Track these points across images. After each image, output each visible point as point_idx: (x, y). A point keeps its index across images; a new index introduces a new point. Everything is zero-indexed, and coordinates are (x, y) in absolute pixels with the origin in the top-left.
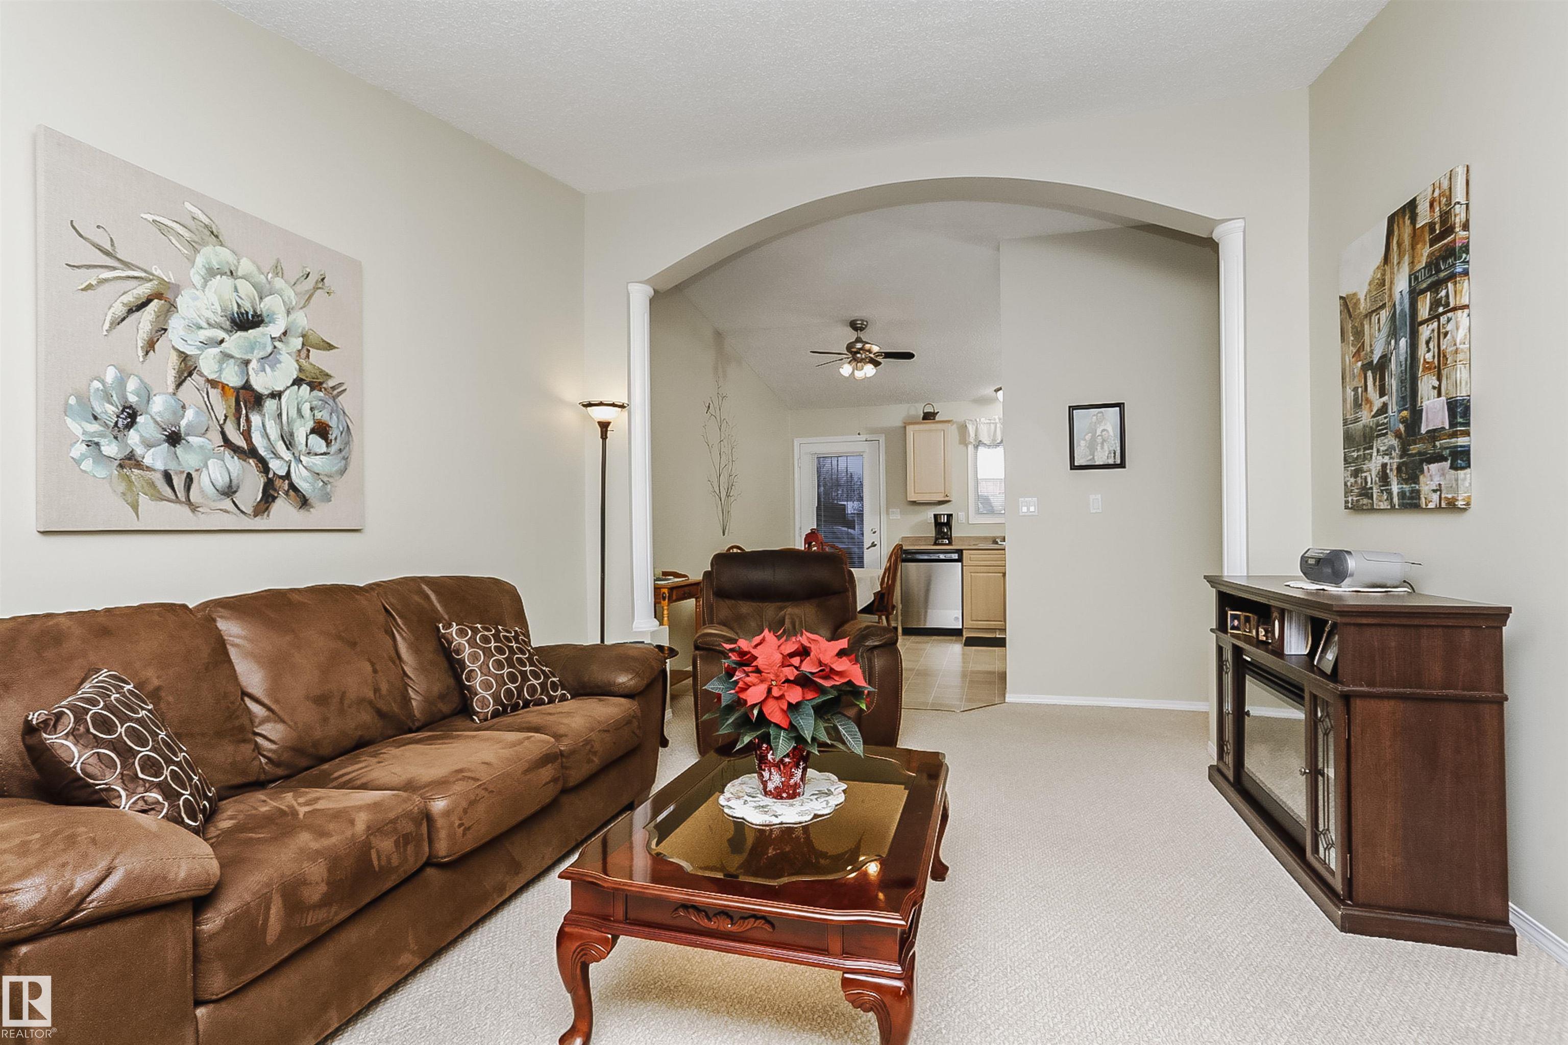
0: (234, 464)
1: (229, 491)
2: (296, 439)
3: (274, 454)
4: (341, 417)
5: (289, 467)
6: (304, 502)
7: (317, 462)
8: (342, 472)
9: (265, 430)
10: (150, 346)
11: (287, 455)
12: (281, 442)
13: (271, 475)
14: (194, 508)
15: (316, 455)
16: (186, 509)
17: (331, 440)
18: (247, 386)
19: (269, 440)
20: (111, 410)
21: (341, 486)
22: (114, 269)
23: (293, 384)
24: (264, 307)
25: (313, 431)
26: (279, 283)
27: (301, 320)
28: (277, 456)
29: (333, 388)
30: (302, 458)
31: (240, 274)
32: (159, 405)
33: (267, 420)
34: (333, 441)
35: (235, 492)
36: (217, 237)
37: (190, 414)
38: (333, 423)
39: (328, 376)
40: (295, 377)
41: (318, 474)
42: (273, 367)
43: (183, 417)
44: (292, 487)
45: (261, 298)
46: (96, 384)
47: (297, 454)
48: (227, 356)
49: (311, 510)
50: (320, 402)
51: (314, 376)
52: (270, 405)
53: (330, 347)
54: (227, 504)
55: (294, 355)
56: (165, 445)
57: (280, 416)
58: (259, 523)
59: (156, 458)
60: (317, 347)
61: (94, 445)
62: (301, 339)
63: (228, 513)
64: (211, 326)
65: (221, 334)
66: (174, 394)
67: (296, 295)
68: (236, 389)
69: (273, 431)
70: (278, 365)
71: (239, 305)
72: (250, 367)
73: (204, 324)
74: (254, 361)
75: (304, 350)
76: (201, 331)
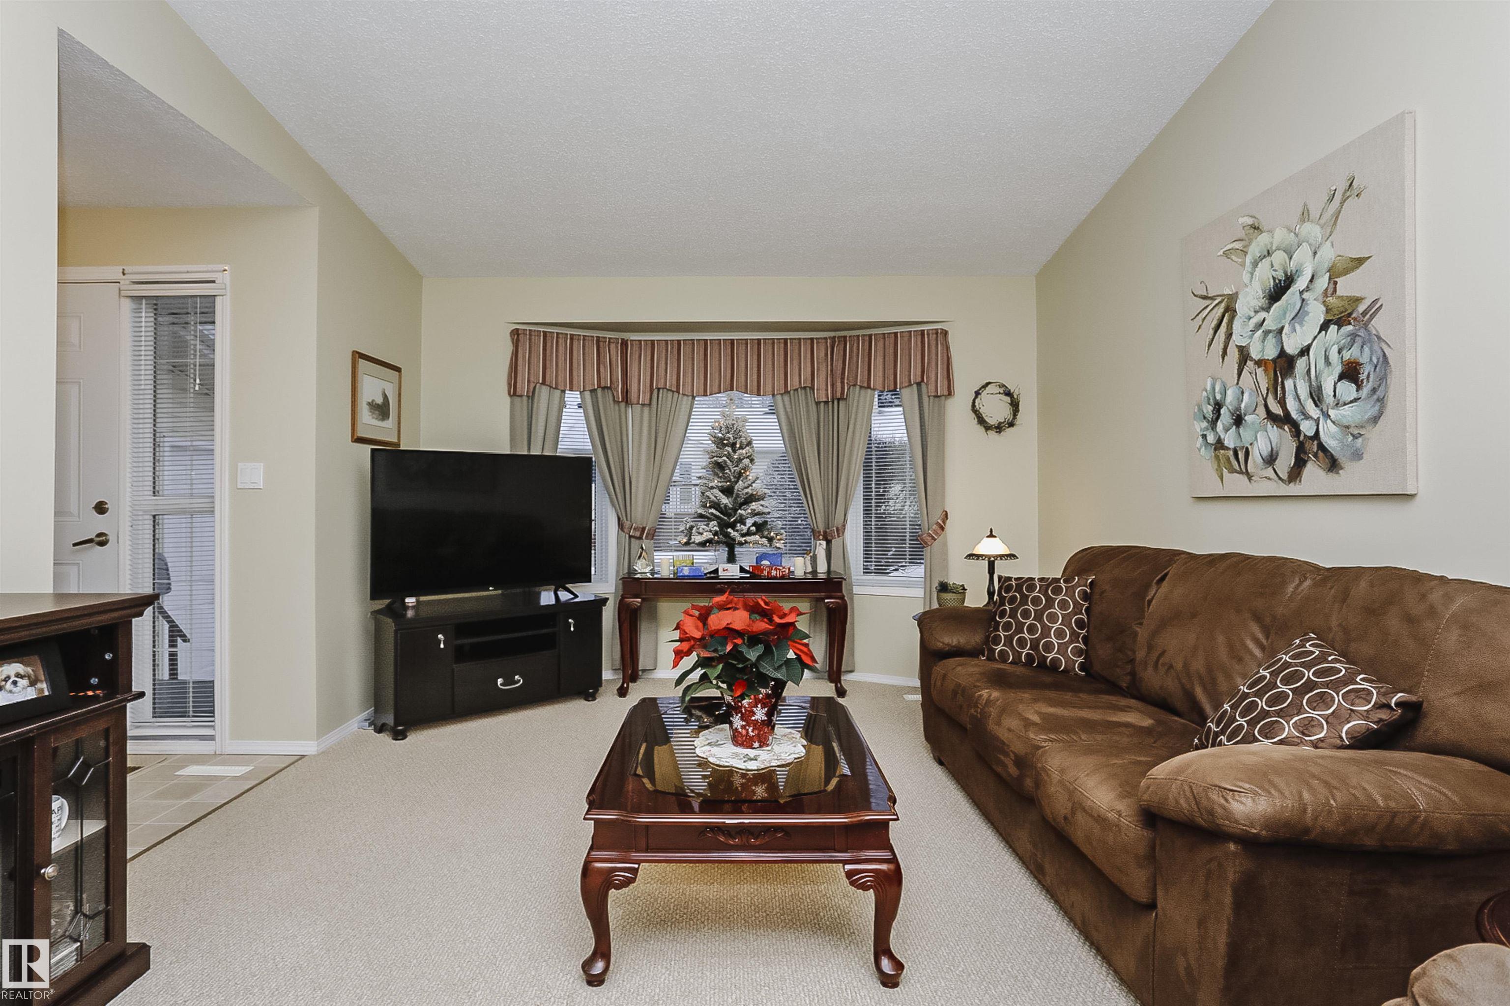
0: (1273, 431)
1: (1271, 460)
2: (1324, 392)
3: (1303, 413)
4: (1376, 347)
5: (1318, 426)
6: (1333, 465)
7: (1347, 414)
8: (1375, 420)
9: (1296, 392)
10: (1225, 353)
11: (1313, 411)
12: (1310, 400)
13: (1302, 438)
14: (1250, 477)
15: (1345, 404)
16: (1244, 478)
17: (1362, 381)
18: (1282, 353)
19: (1299, 400)
20: (1210, 408)
21: (1373, 440)
22: (1207, 307)
23: (1320, 332)
24: (1292, 266)
25: (1341, 377)
26: (1306, 228)
27: (1328, 254)
28: (1307, 417)
29: (1364, 314)
30: (1330, 412)
31: (1274, 248)
32: (1230, 396)
33: (1297, 381)
34: (1365, 381)
35: (1275, 460)
36: (1258, 228)
37: (1246, 396)
38: (1364, 359)
39: (1358, 300)
40: (1322, 321)
41: (1348, 427)
42: (1301, 324)
43: (1242, 401)
44: (1322, 447)
45: (1291, 258)
46: (1205, 394)
47: (1325, 410)
48: (1267, 333)
49: (1341, 472)
50: (1349, 338)
51: (1342, 309)
52: (1301, 364)
53: (1360, 262)
54: (1269, 472)
55: (1321, 298)
56: (1234, 427)
57: (1309, 371)
58: (1293, 489)
59: (1230, 440)
60: (1346, 271)
61: (1204, 437)
62: (1328, 274)
63: (1269, 479)
64: (1256, 312)
65: (1263, 314)
66: (1238, 384)
67: (1322, 228)
68: (1274, 361)
69: (1303, 392)
70: (1306, 318)
71: (1274, 278)
72: (1283, 335)
73: (1252, 314)
74: (1287, 326)
75: (1332, 286)
76: (1251, 320)
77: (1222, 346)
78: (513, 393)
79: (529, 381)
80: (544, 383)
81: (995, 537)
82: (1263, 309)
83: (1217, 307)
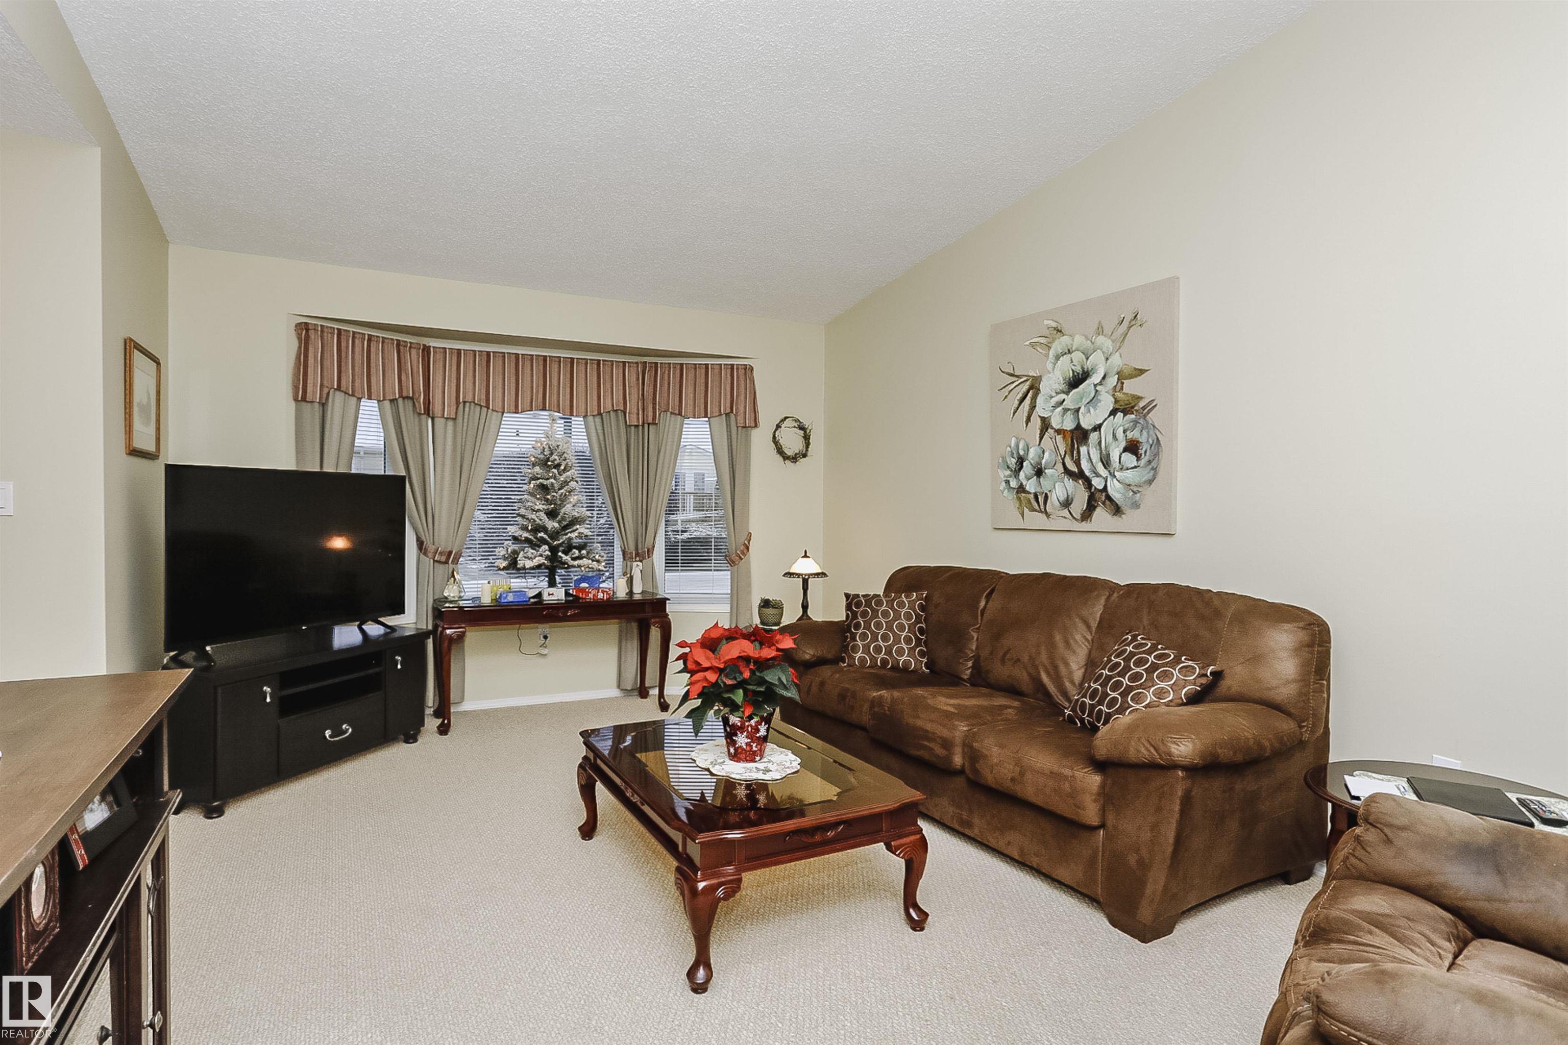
0: (1070, 483)
1: (1067, 504)
2: (1111, 459)
3: (1095, 473)
4: (1151, 432)
5: (1106, 482)
6: (1117, 510)
7: (1129, 476)
8: (1150, 482)
9: (1089, 456)
10: (1028, 420)
11: (1103, 472)
12: (1100, 464)
13: (1093, 490)
14: (1048, 515)
15: (1127, 469)
16: (1043, 516)
17: (1141, 454)
18: (1079, 427)
19: (1092, 462)
20: (1014, 461)
21: (1149, 496)
22: (1013, 382)
23: (1109, 416)
24: (1088, 365)
25: (1125, 450)
26: (1101, 340)
27: (1117, 361)
28: (1098, 475)
29: (1144, 408)
30: (1116, 473)
31: (1074, 349)
32: (1032, 454)
33: (1090, 448)
34: (1143, 455)
35: (1070, 504)
36: (1060, 331)
37: (1046, 455)
38: (1143, 439)
39: (1140, 398)
40: (1111, 408)
41: (1129, 485)
42: (1095, 409)
43: (1043, 458)
44: (1108, 497)
45: (1087, 359)
46: (1009, 449)
47: (1112, 471)
48: (1066, 410)
49: (1123, 516)
50: (1132, 424)
51: (1126, 402)
52: (1093, 437)
53: (1141, 372)
54: (1065, 512)
55: (1111, 392)
56: (1035, 477)
57: (1100, 443)
58: (1085, 526)
59: (1031, 486)
60: (1131, 377)
61: (1007, 482)
62: (1117, 376)
63: (1065, 518)
64: (1057, 393)
65: (1063, 396)
66: (1039, 445)
67: (1113, 342)
68: (1071, 431)
69: (1095, 457)
70: (1099, 404)
71: (1073, 371)
72: (1080, 414)
73: (1054, 394)
74: (1083, 408)
75: (1119, 384)
76: (1053, 399)
77: (1026, 414)
78: (301, 397)
79: (322, 385)
80: (339, 388)
81: (809, 557)
82: (1064, 392)
83: (1022, 385)
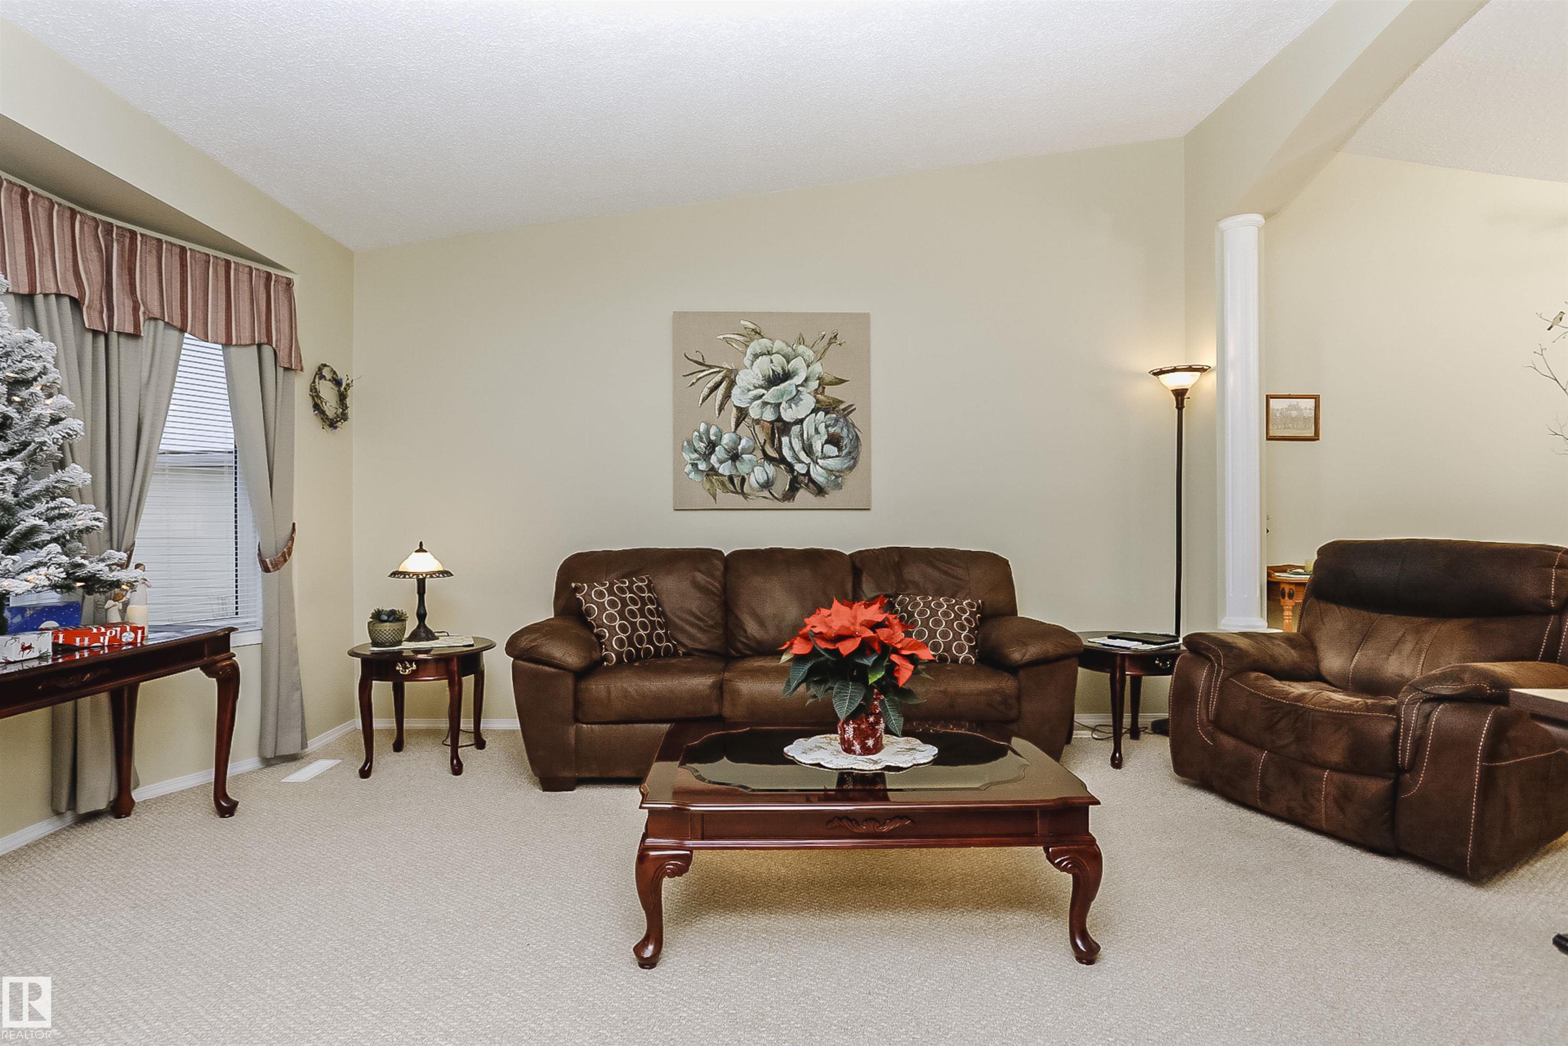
0: (771, 469)
1: (767, 485)
2: (814, 449)
3: (797, 459)
4: (851, 430)
5: (809, 468)
6: (820, 491)
7: (831, 463)
8: (851, 468)
9: (791, 445)
10: (721, 408)
11: (806, 460)
12: (803, 452)
13: (795, 474)
14: (746, 496)
15: (830, 457)
16: (741, 497)
17: (842, 447)
18: (779, 419)
19: (794, 451)
20: (703, 445)
21: (850, 480)
22: (702, 371)
23: (811, 413)
24: (790, 367)
25: (827, 442)
26: (801, 349)
27: (817, 368)
28: (800, 461)
29: (844, 410)
30: (819, 461)
31: (774, 352)
32: (726, 439)
33: (792, 439)
34: (844, 447)
35: (772, 485)
36: (759, 334)
37: (743, 442)
38: (844, 433)
39: (842, 402)
40: (813, 407)
41: (832, 471)
42: (796, 404)
43: (739, 444)
44: (811, 480)
45: (789, 362)
46: (696, 433)
47: (815, 459)
48: (765, 404)
49: (826, 496)
50: (833, 421)
51: (828, 404)
52: (796, 429)
53: (842, 381)
54: (766, 493)
55: (812, 393)
56: (730, 461)
57: (802, 435)
58: (787, 504)
59: (725, 469)
60: (831, 384)
61: (695, 465)
62: (818, 381)
63: (767, 498)
64: (756, 388)
65: (763, 391)
66: (735, 432)
67: (814, 352)
68: (772, 423)
69: (797, 445)
70: (801, 402)
71: (773, 371)
72: (781, 408)
73: (752, 388)
74: (784, 403)
75: (821, 389)
76: (751, 392)
77: (718, 403)
81: (426, 551)
82: (761, 387)
83: (714, 375)
